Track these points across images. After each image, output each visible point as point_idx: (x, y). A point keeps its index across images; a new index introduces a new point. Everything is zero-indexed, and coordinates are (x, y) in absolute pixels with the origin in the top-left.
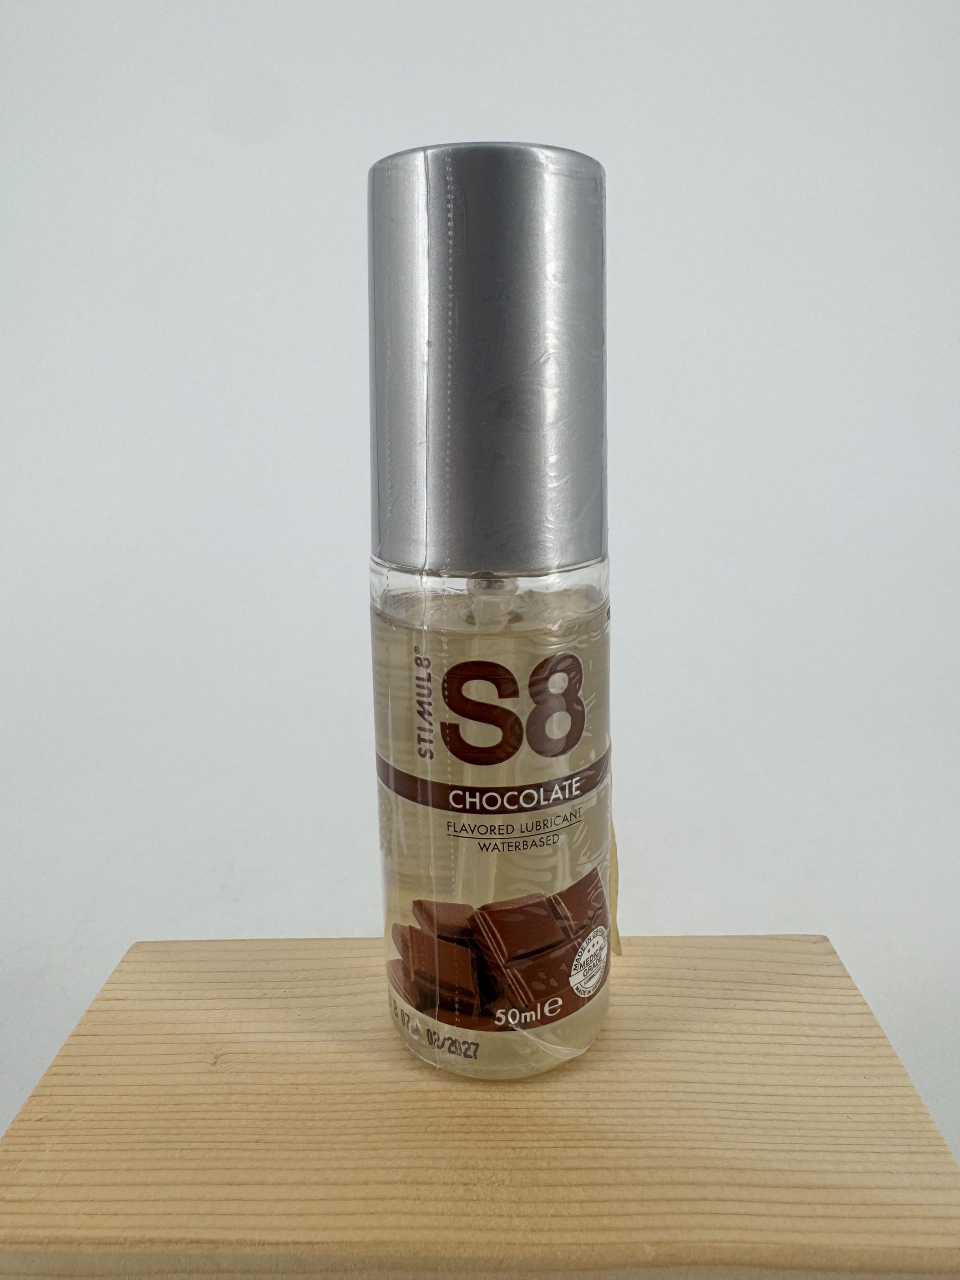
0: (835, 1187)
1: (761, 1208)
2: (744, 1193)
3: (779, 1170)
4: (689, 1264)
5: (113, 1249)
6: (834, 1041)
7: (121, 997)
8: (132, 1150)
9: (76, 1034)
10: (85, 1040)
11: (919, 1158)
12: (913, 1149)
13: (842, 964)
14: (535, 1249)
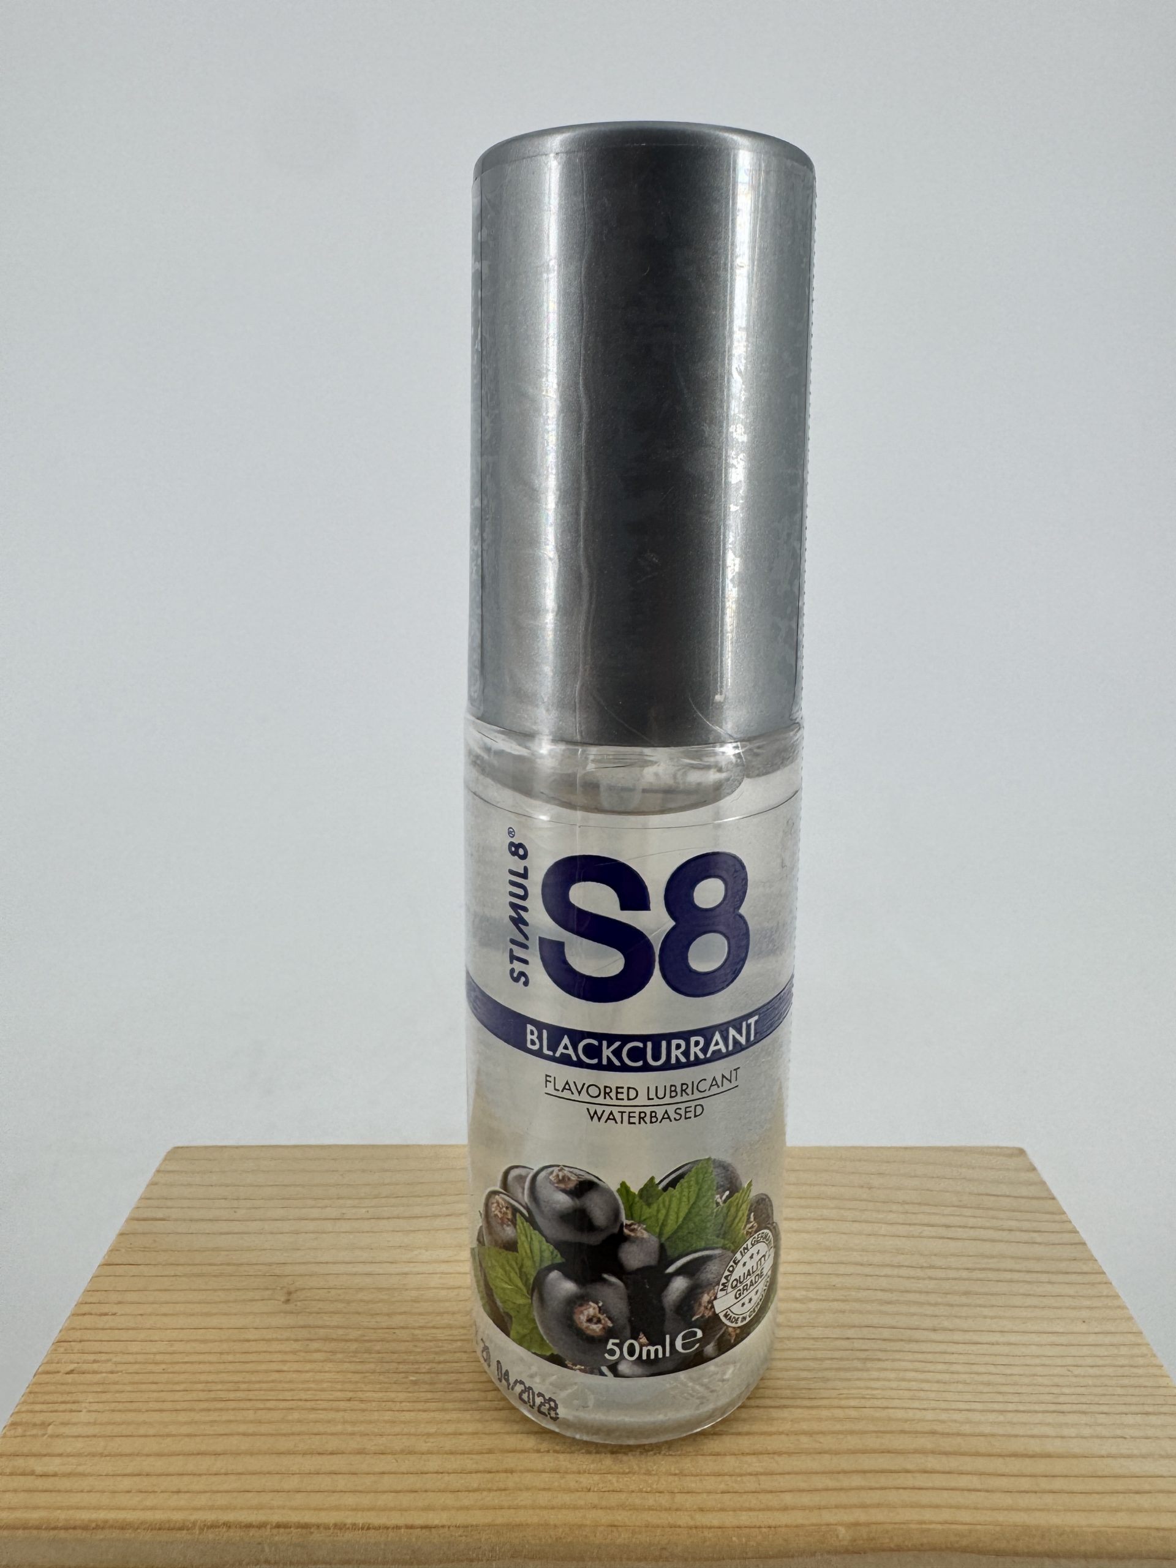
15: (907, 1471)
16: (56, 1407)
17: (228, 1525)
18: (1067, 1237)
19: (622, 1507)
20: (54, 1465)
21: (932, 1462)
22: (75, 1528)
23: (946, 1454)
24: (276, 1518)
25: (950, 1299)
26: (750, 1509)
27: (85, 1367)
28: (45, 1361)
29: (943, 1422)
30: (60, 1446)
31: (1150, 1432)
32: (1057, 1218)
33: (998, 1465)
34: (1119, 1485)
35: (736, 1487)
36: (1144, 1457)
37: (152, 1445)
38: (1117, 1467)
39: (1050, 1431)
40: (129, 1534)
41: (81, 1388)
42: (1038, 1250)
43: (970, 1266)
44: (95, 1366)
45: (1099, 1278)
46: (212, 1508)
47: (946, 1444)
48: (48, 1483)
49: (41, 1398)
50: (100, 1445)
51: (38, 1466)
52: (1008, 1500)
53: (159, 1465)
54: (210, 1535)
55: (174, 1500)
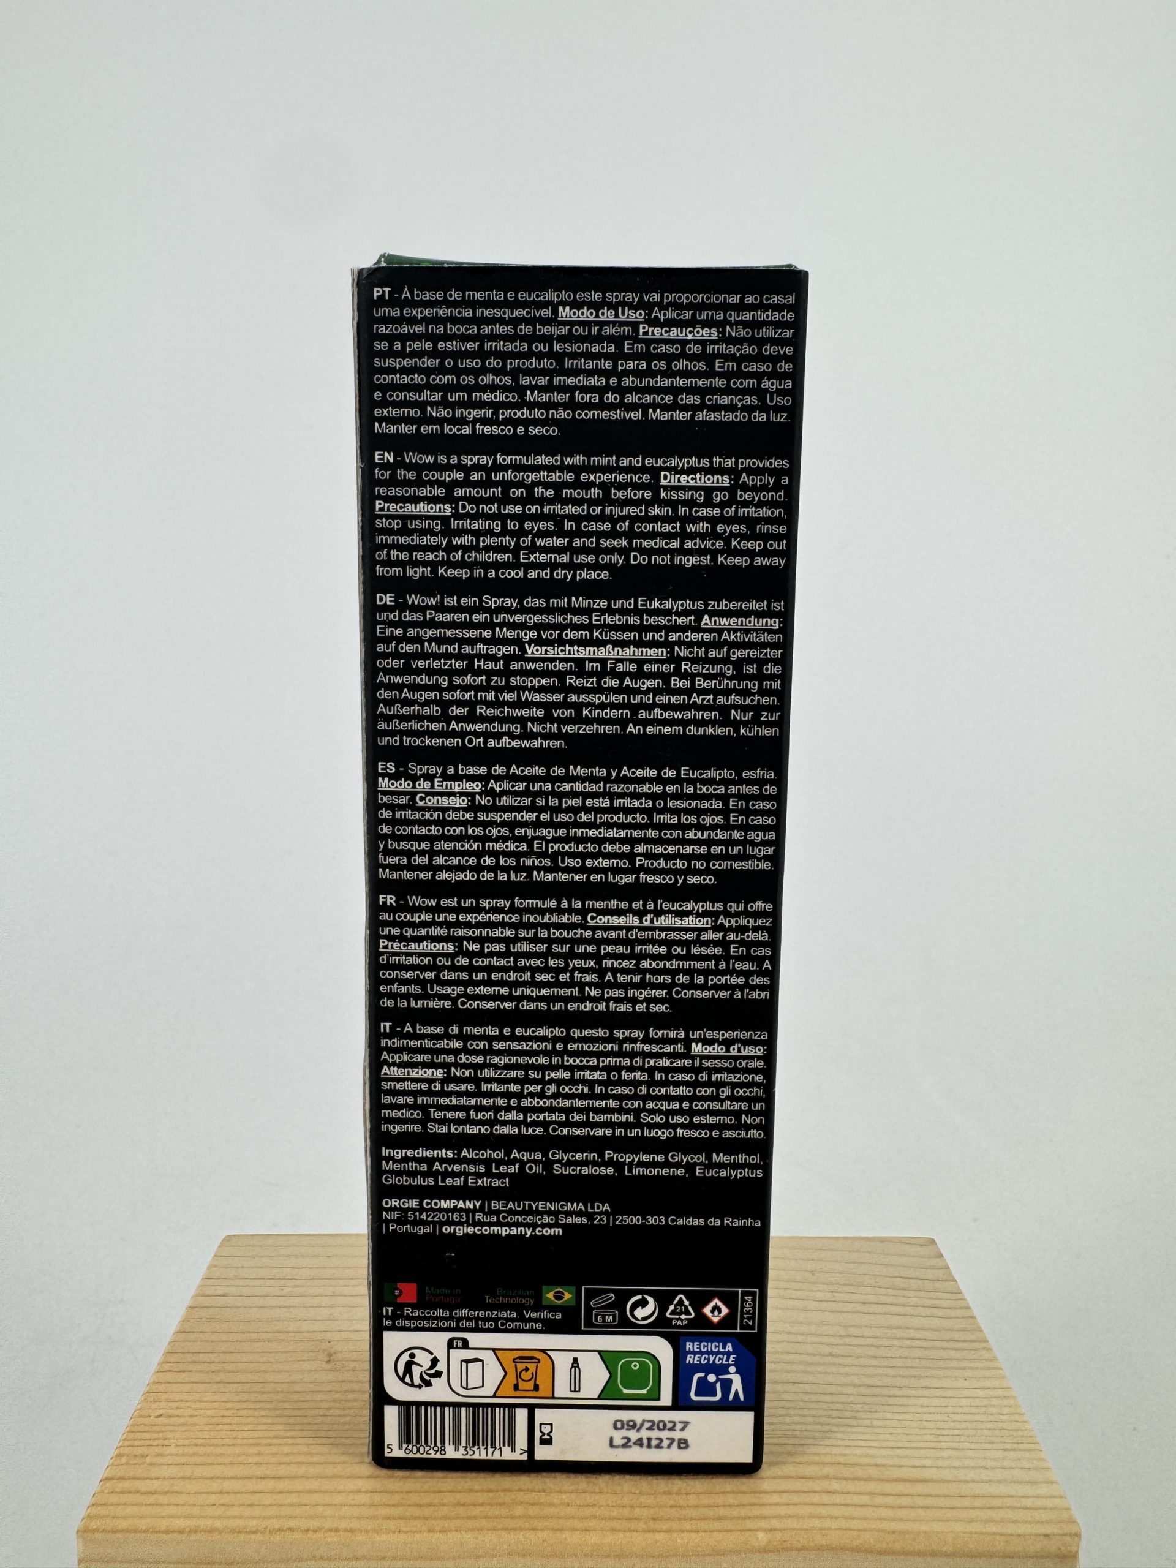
0: (933, 1481)
1: (865, 1499)
2: (851, 1486)
3: (884, 1466)
4: (799, 1550)
5: (253, 1536)
6: (938, 1344)
7: (220, 1291)
8: (258, 1445)
9: (182, 1330)
10: (192, 1336)
11: (1012, 1454)
12: (1008, 1446)
13: (948, 1268)
14: (659, 1537)
15: (815, 1492)
16: (151, 1442)
17: (291, 1530)
18: (959, 1313)
19: (595, 1517)
20: (155, 1485)
21: (835, 1485)
22: (173, 1532)
23: (846, 1479)
24: (328, 1524)
25: (862, 1361)
26: (691, 1519)
27: (171, 1412)
28: (139, 1407)
29: (845, 1455)
30: (155, 1472)
31: (1006, 1464)
32: (953, 1296)
33: (888, 1488)
34: (978, 1502)
35: (682, 1503)
36: (999, 1482)
37: (229, 1471)
38: (977, 1489)
39: (928, 1462)
40: (216, 1536)
42: (936, 1323)
43: (878, 1334)
44: (178, 1412)
45: (983, 1345)
46: (278, 1517)
47: (846, 1472)
48: (152, 1499)
50: (187, 1471)
51: (142, 1486)
52: (890, 1513)
53: (236, 1485)
54: (278, 1537)
55: (249, 1512)
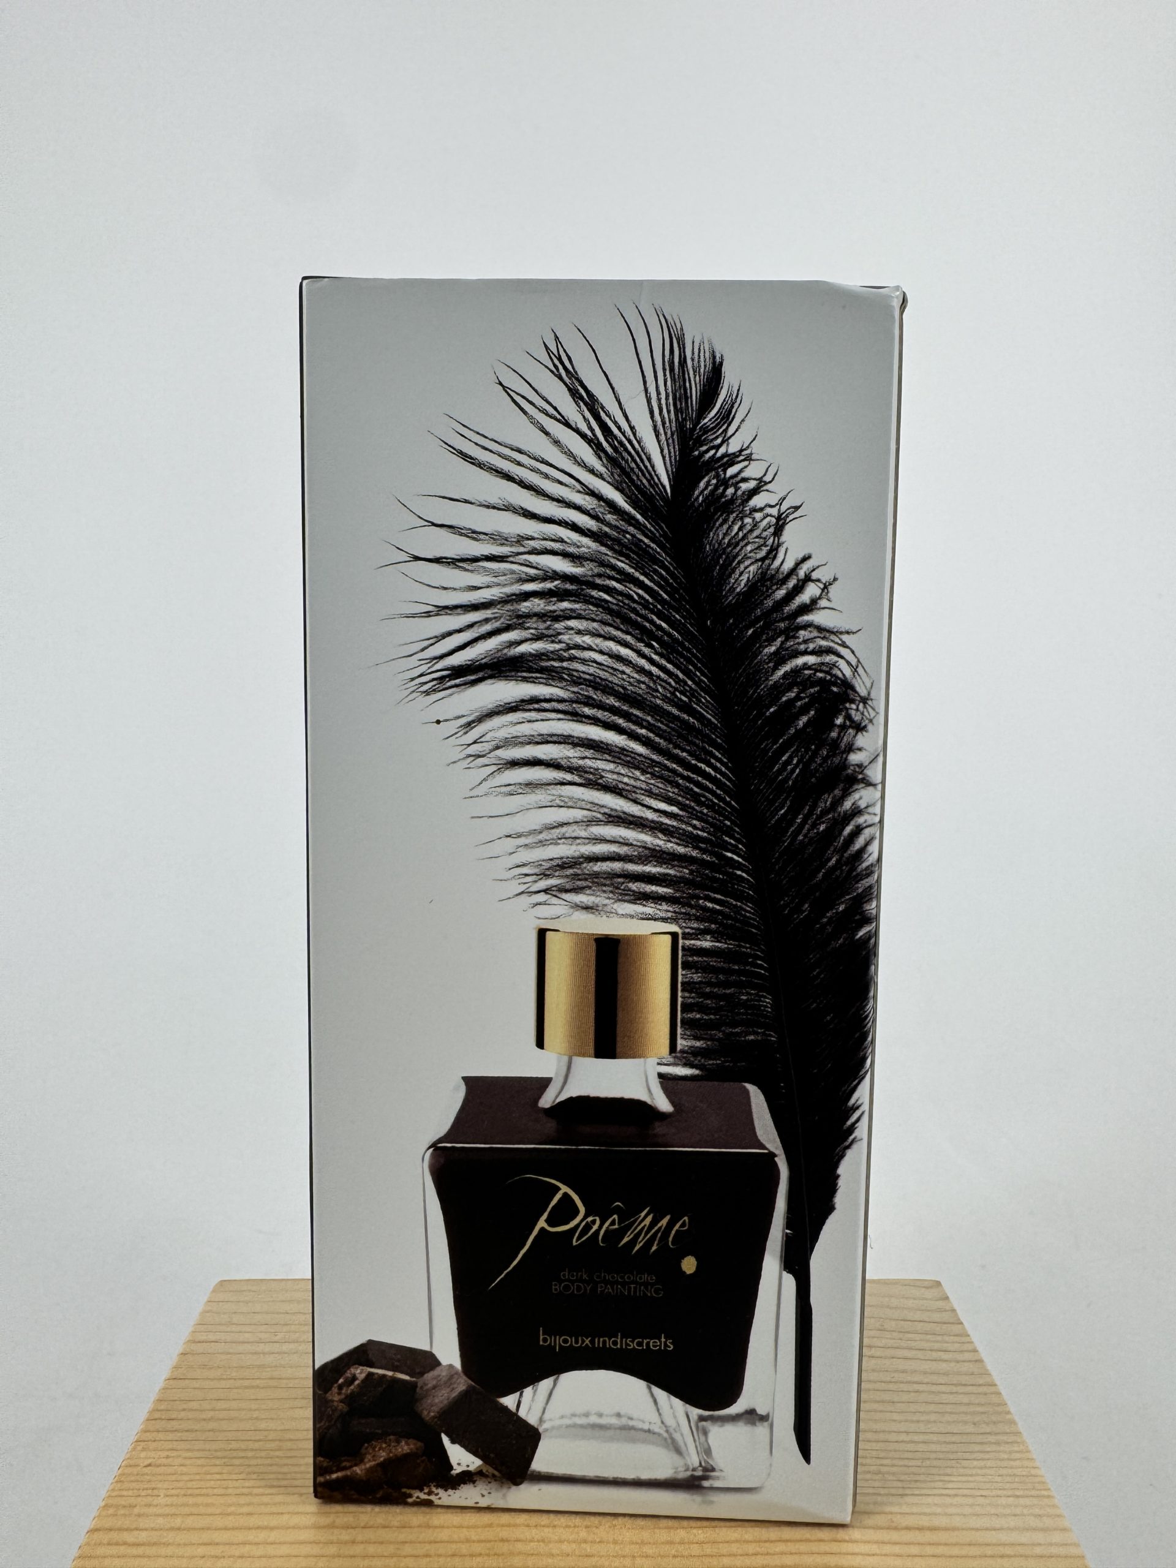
41: (160, 1478)
49: (126, 1485)
